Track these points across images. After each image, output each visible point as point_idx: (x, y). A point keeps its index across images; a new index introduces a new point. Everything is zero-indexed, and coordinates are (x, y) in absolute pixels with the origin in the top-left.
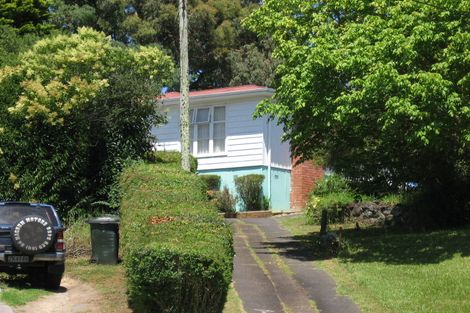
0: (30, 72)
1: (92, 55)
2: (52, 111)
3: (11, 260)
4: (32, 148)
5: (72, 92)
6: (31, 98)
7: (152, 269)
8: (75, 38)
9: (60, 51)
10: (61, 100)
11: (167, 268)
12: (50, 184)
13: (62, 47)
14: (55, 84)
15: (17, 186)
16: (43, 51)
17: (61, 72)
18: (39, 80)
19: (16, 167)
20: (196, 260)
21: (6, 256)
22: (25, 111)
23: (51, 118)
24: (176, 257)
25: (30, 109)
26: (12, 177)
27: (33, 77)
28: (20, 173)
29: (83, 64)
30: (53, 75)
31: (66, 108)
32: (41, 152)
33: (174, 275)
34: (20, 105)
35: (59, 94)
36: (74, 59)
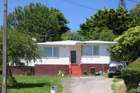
0: (126, 35)
1: (138, 31)
2: (130, 43)
3: (116, 73)
4: (127, 51)
5: (134, 39)
6: (126, 41)
7: (124, 74)
8: (136, 28)
9: (132, 31)
10: (133, 40)
11: (127, 73)
12: (131, 57)
13: (132, 30)
14: (131, 37)
15: (124, 58)
16: (129, 31)
17: (132, 35)
18: (128, 37)
19: (124, 54)
20: (133, 71)
21: (116, 72)
22: (125, 43)
23: (130, 44)
24: (129, 71)
25: (126, 43)
26: (123, 56)
27: (127, 36)
28: (125, 55)
29: (136, 33)
30: (131, 36)
31: (133, 42)
32: (129, 51)
33: (129, 75)
34: (124, 42)
35: (132, 39)
36: (134, 32)
